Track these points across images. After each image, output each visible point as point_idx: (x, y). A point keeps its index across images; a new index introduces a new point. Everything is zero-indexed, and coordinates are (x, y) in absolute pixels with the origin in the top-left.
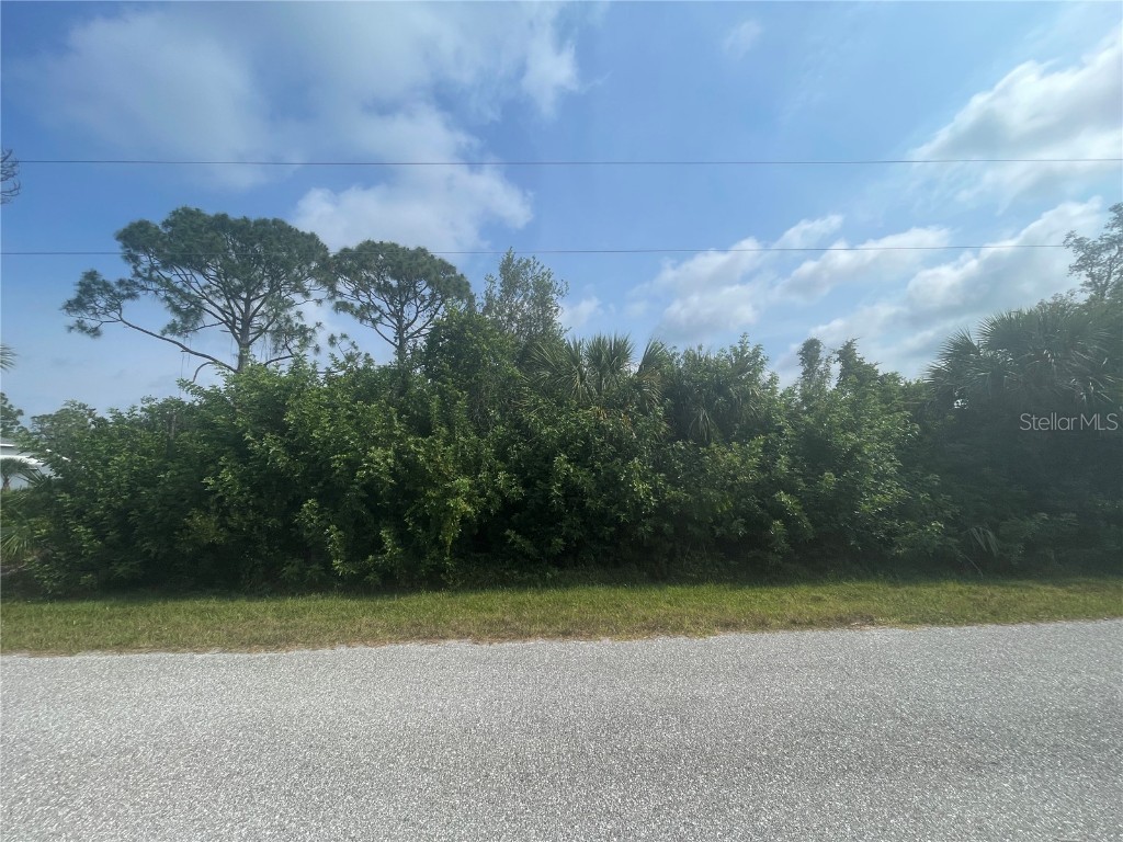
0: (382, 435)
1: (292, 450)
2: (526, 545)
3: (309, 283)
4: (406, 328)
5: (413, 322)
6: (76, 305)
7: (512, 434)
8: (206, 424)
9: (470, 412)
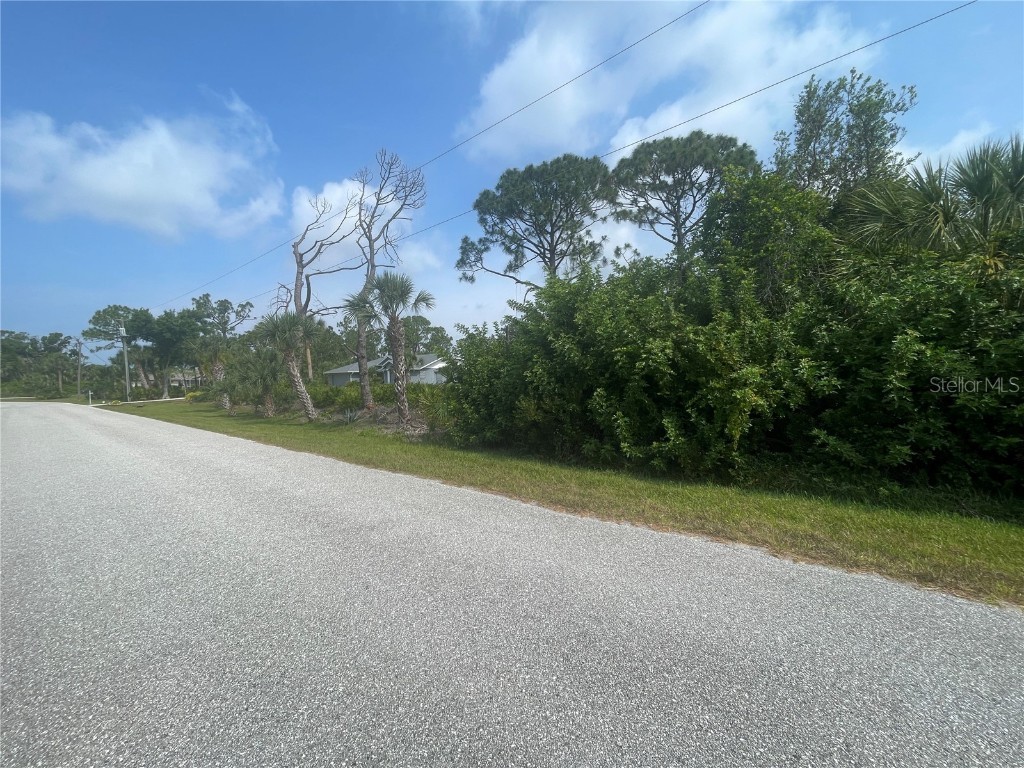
0: (660, 327)
1: (584, 347)
2: (846, 450)
3: (595, 205)
4: (684, 223)
5: (691, 213)
6: (462, 263)
7: (819, 311)
8: (526, 332)
9: (757, 291)
